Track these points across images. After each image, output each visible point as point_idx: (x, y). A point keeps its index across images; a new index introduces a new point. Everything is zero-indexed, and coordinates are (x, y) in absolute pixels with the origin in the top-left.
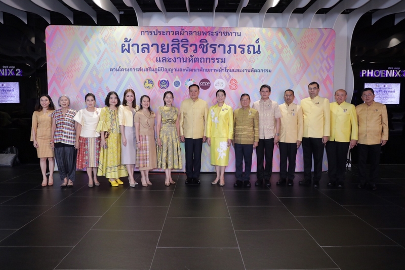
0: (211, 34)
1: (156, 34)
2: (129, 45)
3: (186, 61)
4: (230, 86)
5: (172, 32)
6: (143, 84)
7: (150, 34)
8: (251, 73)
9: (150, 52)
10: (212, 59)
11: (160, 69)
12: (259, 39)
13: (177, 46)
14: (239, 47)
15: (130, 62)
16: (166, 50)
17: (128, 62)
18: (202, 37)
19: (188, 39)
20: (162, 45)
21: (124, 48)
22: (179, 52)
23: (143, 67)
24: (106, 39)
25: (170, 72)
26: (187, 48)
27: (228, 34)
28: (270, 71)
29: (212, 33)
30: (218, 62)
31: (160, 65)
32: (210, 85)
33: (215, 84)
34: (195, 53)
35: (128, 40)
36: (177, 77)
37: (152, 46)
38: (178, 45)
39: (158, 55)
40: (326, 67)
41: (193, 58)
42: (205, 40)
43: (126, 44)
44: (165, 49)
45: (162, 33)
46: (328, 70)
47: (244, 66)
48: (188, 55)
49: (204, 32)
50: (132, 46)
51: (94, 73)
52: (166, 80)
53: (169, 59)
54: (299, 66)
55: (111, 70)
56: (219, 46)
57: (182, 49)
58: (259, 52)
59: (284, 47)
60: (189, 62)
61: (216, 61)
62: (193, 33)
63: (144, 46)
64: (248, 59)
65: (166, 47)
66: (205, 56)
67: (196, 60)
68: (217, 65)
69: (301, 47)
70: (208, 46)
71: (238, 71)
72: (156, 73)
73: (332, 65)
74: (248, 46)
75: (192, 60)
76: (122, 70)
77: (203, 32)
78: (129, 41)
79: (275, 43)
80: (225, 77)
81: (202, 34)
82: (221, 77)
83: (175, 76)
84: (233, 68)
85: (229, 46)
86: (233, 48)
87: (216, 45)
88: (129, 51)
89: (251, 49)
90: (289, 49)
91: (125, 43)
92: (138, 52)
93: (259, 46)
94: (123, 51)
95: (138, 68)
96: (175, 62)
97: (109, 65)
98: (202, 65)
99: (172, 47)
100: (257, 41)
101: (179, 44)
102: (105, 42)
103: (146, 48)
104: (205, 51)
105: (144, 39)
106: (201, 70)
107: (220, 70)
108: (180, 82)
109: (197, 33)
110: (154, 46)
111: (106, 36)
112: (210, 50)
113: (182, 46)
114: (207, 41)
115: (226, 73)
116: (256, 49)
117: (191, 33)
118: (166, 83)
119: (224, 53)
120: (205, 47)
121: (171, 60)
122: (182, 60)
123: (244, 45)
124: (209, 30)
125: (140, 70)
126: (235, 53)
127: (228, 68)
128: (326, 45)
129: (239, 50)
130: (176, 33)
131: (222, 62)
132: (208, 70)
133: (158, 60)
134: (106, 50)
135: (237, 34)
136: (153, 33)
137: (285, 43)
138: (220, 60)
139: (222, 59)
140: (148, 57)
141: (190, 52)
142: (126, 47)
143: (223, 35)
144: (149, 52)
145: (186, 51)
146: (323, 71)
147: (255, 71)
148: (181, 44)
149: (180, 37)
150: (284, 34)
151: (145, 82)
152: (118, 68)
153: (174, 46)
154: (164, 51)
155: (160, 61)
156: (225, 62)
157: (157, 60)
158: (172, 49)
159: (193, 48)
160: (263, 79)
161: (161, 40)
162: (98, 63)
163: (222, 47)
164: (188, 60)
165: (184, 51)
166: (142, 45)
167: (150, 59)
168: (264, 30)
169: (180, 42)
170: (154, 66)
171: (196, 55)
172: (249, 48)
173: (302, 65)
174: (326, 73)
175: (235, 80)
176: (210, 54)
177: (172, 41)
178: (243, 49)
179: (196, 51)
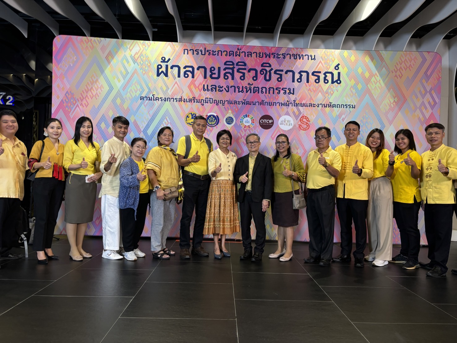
0: (276, 56)
1: (203, 53)
2: (167, 66)
3: (242, 91)
4: (300, 126)
5: (225, 53)
6: (184, 119)
7: (195, 53)
8: (327, 109)
9: (195, 77)
10: (276, 89)
11: (207, 101)
12: (339, 64)
13: (230, 71)
14: (313, 74)
15: (168, 88)
16: (216, 76)
17: (165, 88)
18: (265, 60)
19: (247, 62)
20: (211, 69)
21: (160, 71)
22: (233, 79)
23: (185, 97)
24: (136, 56)
25: (220, 105)
26: (244, 74)
27: (298, 57)
28: (354, 107)
29: (278, 54)
30: (285, 93)
31: (208, 95)
32: (273, 123)
33: (280, 122)
34: (254, 80)
35: (166, 60)
36: (230, 111)
37: (198, 69)
38: (233, 69)
39: (206, 82)
40: (429, 103)
41: (252, 87)
42: (269, 64)
43: (164, 65)
44: (215, 74)
45: (211, 53)
46: (432, 107)
47: (319, 98)
48: (245, 83)
49: (268, 53)
50: (172, 68)
51: (118, 101)
52: (215, 115)
53: (220, 87)
54: (392, 101)
55: (142, 98)
56: (286, 73)
57: (237, 75)
58: (339, 81)
59: (372, 75)
60: (247, 92)
61: (282, 92)
62: (253, 55)
63: (187, 69)
64: (325, 91)
65: (216, 71)
66: (268, 85)
67: (256, 90)
68: (283, 98)
69: (396, 76)
70: (272, 72)
71: (311, 105)
72: (203, 105)
73: (437, 100)
74: (325, 74)
75: (250, 89)
76: (157, 99)
77: (265, 54)
78: (167, 62)
79: (360, 70)
80: (294, 112)
81: (264, 56)
82: (287, 114)
83: (227, 110)
84: (304, 102)
85: (300, 73)
86: (304, 75)
87: (282, 71)
88: (166, 75)
89: (329, 76)
90: (379, 78)
91: (162, 64)
92: (179, 76)
93: (339, 74)
94: (158, 75)
95: (179, 97)
96: (228, 91)
97: (138, 92)
98: (262, 97)
99: (225, 72)
100: (337, 68)
101: (234, 67)
102: (135, 61)
103: (190, 72)
104: (268, 78)
105: (186, 60)
106: (262, 103)
107: (287, 104)
108: (234, 119)
109: (258, 55)
110: (200, 69)
111: (137, 53)
112: (274, 77)
113: (238, 71)
114: (270, 66)
115: (295, 109)
116: (336, 78)
117: (250, 54)
118: (216, 119)
119: (293, 81)
120: (268, 73)
121: (223, 88)
122: (237, 90)
123: (320, 72)
124: (273, 51)
125: (180, 100)
126: (308, 81)
127: (297, 102)
128: (429, 73)
129: (312, 78)
130: (231, 53)
131: (290, 93)
132: (271, 104)
133: (206, 88)
134: (135, 72)
135: (310, 58)
136: (200, 53)
137: (374, 70)
138: (288, 91)
139: (290, 89)
140: (192, 83)
141: (249, 79)
142: (164, 69)
143: (292, 58)
144: (193, 77)
145: (243, 78)
146: (426, 108)
147: (334, 106)
148: (236, 68)
149: (237, 59)
150: (372, 59)
151: (188, 116)
152: (151, 96)
153: (227, 71)
154: (213, 76)
155: (208, 90)
156: (293, 94)
157: (204, 89)
158: (225, 75)
159: (252, 73)
160: (343, 116)
161: (210, 62)
162: (124, 88)
163: (290, 74)
164: (245, 90)
165: (241, 77)
166: (185, 68)
167: (195, 87)
168: (346, 53)
169: (235, 66)
170: (200, 95)
171: (255, 84)
172: (326, 76)
173: (396, 99)
174: (430, 111)
175: (307, 118)
176: (274, 82)
177: (225, 64)
178: (319, 77)
179: (255, 78)
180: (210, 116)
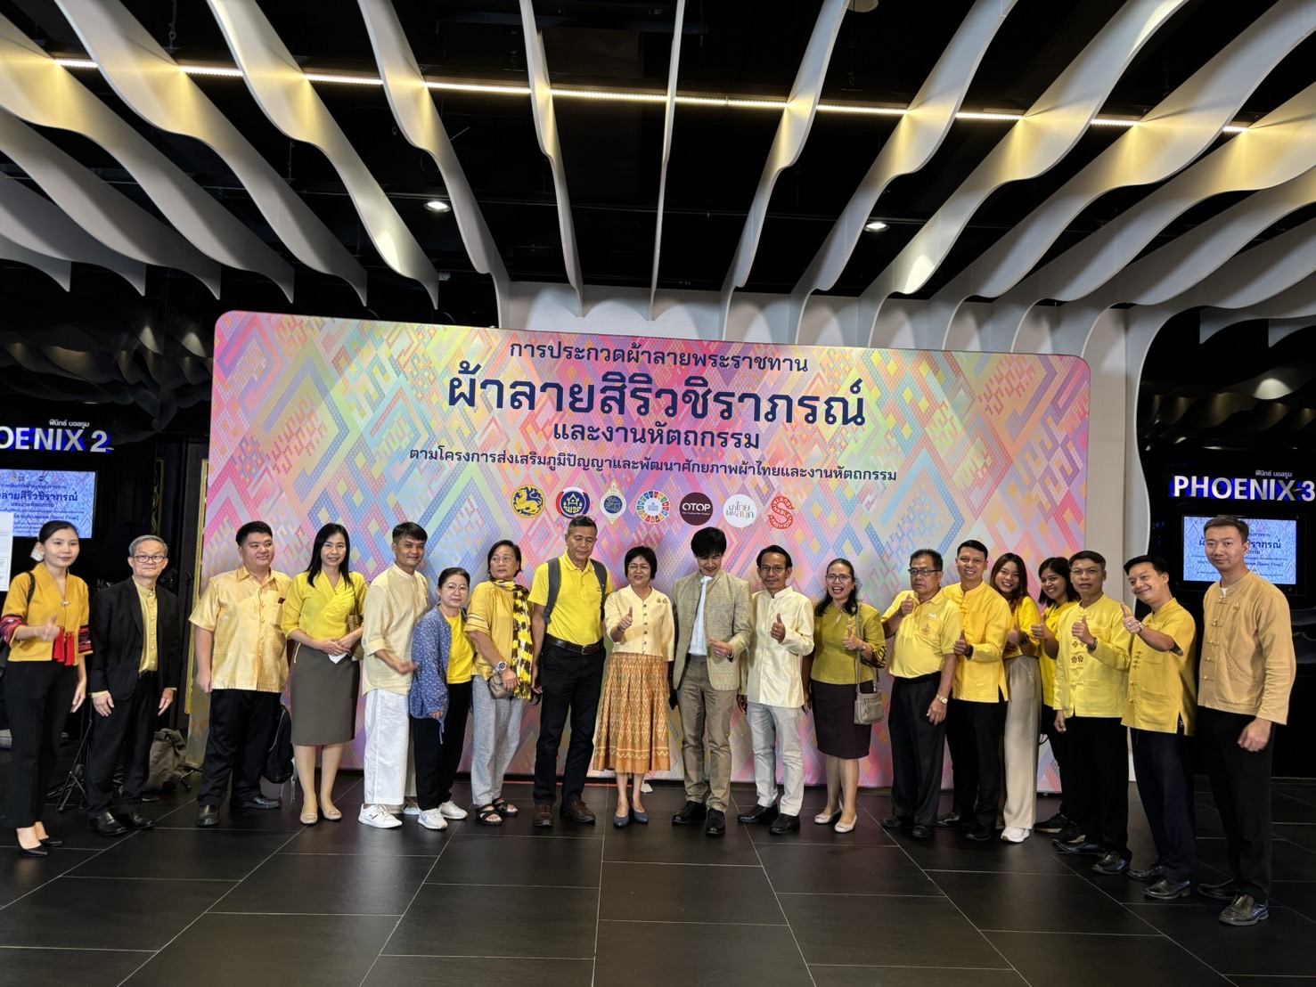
0: (719, 361)
1: (555, 354)
2: (473, 382)
3: (643, 439)
4: (771, 518)
5: (605, 353)
6: (510, 501)
7: (537, 353)
8: (833, 482)
9: (537, 408)
10: (719, 436)
11: (562, 460)
12: (860, 381)
13: (617, 394)
14: (801, 403)
15: (474, 432)
16: (584, 405)
17: (467, 432)
18: (693, 370)
19: (652, 375)
20: (572, 389)
21: (457, 392)
22: (621, 411)
23: (512, 451)
24: (403, 360)
25: (593, 470)
26: (646, 400)
27: (768, 364)
28: (893, 477)
29: (723, 358)
30: (738, 444)
31: (565, 446)
32: (710, 511)
33: (726, 508)
34: (669, 415)
35: (471, 369)
36: (614, 484)
37: (543, 389)
38: (621, 390)
39: (561, 419)
40: (1062, 469)
41: (665, 429)
42: (702, 379)
43: (465, 379)
44: (581, 400)
45: (574, 353)
46: (1069, 480)
47: (814, 457)
48: (648, 422)
49: (700, 355)
50: (484, 386)
51: (360, 460)
52: (581, 491)
53: (592, 429)
54: (980, 464)
55: (414, 454)
56: (741, 399)
57: (632, 404)
58: (859, 419)
59: (934, 406)
60: (653, 441)
61: (732, 442)
62: (666, 359)
63: (519, 388)
64: (827, 440)
65: (584, 395)
66: (701, 426)
67: (674, 438)
68: (733, 455)
69: (988, 408)
70: (710, 397)
71: (796, 472)
72: (553, 469)
73: (1080, 464)
74: (828, 402)
75: (660, 435)
76: (449, 456)
77: (695, 356)
78: (474, 372)
79: (908, 395)
80: (757, 488)
81: (693, 360)
82: (743, 490)
83: (607, 481)
84: (780, 465)
85: (771, 400)
86: (782, 404)
87: (732, 395)
88: (471, 402)
89: (837, 409)
90: (949, 413)
91: (461, 377)
92: (500, 405)
93: (860, 401)
94: (453, 401)
95: (498, 451)
96: (610, 440)
97: (407, 441)
98: (687, 452)
99: (603, 396)
100: (855, 387)
101: (624, 387)
102: (399, 370)
103: (525, 395)
104: (700, 411)
105: (516, 369)
106: (686, 466)
107: (742, 471)
108: (624, 501)
109: (678, 359)
110: (549, 389)
111: (404, 353)
112: (715, 408)
113: (633, 394)
114: (705, 384)
115: (759, 479)
116: (852, 412)
117: (660, 357)
118: (581, 500)
119: (757, 418)
120: (701, 400)
121: (600, 433)
122: (631, 436)
123: (817, 399)
124: (712, 349)
125: (502, 458)
126: (789, 419)
127: (765, 464)
128: (1061, 403)
129: (800, 412)
130: (618, 355)
131: (749, 444)
132: (706, 469)
133: (560, 431)
134: (400, 393)
135: (795, 366)
136: (548, 352)
137: (941, 396)
138: (744, 441)
139: (748, 437)
140: (530, 420)
141: (657, 413)
142: (465, 388)
143: (755, 365)
144: (532, 407)
145: (644, 409)
146: (1056, 483)
147: (848, 474)
148: (630, 387)
149: (630, 368)
150: (935, 369)
151: (518, 495)
152: (435, 449)
153: (609, 393)
154: (578, 405)
155: (565, 436)
156: (756, 446)
157: (556, 433)
158: (604, 403)
159: (666, 400)
160: (869, 498)
161: (571, 374)
162: (374, 431)
163: (750, 402)
164: (648, 437)
165: (639, 409)
166: (513, 386)
167: (537, 430)
168: (876, 355)
169: (627, 383)
170: (547, 448)
171: (672, 423)
172: (830, 407)
173: (989, 461)
174: (1064, 487)
175: (786, 501)
176: (713, 421)
177: (605, 378)
178: (814, 409)
179: (672, 410)
180: (569, 494)
